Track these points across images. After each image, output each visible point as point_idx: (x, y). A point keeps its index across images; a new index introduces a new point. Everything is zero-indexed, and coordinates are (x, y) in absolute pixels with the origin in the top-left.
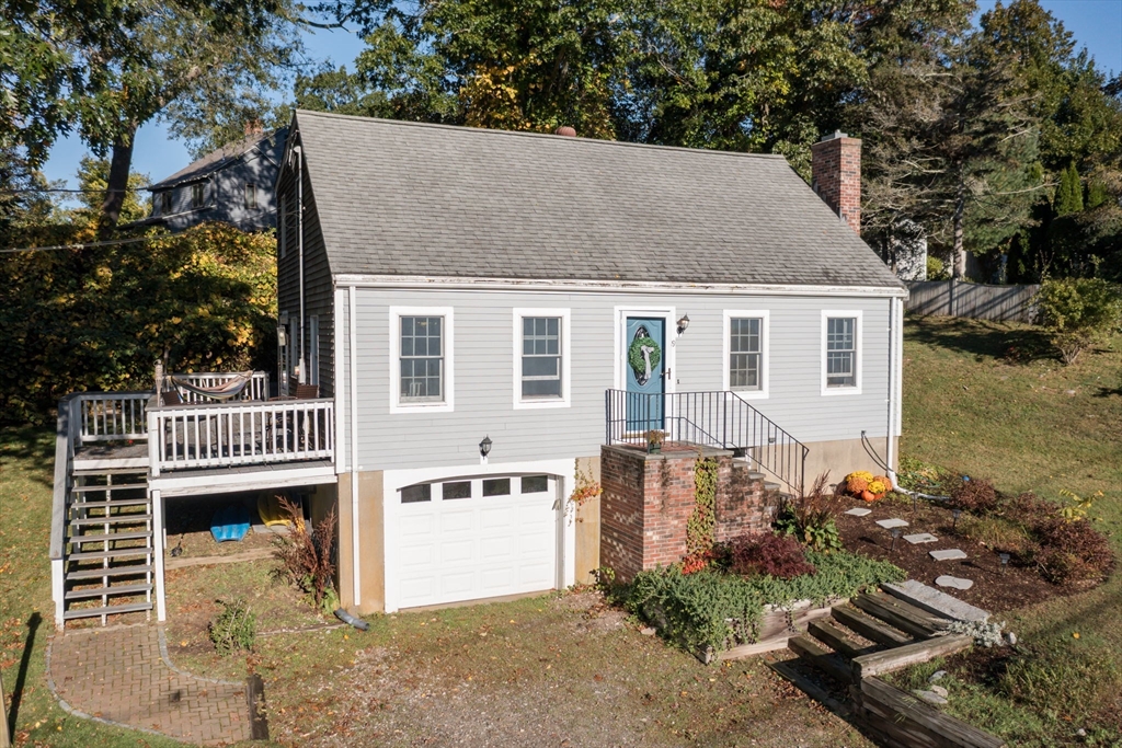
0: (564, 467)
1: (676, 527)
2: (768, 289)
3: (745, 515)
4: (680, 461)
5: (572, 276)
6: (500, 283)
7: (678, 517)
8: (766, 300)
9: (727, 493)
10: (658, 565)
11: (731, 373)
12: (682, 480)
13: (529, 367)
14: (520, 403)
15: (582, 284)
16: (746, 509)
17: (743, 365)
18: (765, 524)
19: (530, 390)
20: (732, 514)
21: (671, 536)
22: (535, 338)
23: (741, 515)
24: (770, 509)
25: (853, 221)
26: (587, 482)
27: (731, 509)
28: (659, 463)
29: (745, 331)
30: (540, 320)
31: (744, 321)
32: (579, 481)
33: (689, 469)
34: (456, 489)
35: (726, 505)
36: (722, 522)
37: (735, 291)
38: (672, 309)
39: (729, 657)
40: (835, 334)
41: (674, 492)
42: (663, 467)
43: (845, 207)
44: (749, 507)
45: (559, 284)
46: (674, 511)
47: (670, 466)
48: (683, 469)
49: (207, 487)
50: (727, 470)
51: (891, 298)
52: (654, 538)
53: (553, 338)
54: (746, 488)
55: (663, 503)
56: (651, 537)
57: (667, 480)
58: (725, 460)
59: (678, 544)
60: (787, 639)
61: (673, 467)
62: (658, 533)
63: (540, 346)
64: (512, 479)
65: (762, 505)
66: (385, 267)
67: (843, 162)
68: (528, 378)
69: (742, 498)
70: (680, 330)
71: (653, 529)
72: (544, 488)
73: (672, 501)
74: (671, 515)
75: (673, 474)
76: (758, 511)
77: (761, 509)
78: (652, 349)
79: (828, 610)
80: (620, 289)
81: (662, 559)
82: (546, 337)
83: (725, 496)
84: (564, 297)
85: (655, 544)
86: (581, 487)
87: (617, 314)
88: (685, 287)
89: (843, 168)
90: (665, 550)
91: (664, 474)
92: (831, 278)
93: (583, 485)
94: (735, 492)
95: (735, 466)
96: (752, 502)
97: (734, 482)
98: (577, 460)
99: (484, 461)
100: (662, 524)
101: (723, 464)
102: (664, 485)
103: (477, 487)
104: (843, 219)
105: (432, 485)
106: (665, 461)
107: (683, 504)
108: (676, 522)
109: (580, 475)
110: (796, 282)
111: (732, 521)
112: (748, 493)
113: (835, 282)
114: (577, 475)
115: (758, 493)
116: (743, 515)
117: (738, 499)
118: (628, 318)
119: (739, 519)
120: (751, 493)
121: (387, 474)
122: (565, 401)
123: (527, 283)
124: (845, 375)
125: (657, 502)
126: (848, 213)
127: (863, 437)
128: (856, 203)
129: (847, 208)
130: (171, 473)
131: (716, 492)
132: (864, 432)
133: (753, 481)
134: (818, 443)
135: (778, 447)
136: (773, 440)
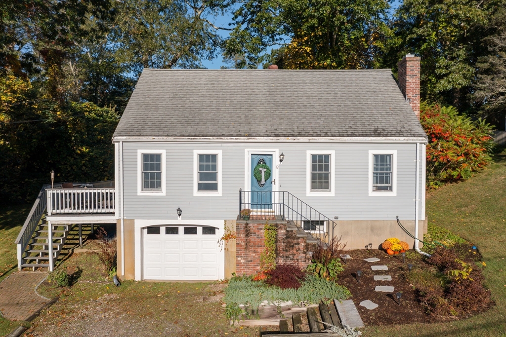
0: (218, 224)
1: (254, 257)
2: (332, 139)
3: (295, 255)
4: (256, 225)
5: (223, 135)
6: (185, 139)
7: (255, 252)
8: (333, 145)
9: (283, 243)
10: (244, 275)
11: (312, 182)
12: (257, 234)
13: (202, 176)
14: (196, 193)
15: (225, 139)
16: (295, 252)
17: (320, 178)
18: (307, 260)
19: (201, 187)
20: (288, 253)
21: (251, 261)
22: (205, 164)
23: (292, 254)
24: (311, 253)
25: (415, 102)
26: (230, 232)
27: (286, 251)
28: (243, 225)
29: (320, 161)
30: (208, 156)
31: (320, 156)
32: (226, 231)
33: (261, 229)
34: (172, 230)
35: (283, 249)
36: (281, 257)
37: (311, 141)
38: (277, 150)
39: (244, 324)
40: (379, 163)
41: (253, 240)
42: (246, 227)
43: (410, 94)
44: (297, 251)
45: (215, 139)
46: (253, 249)
47: (250, 227)
48: (258, 229)
49: (67, 221)
50: (283, 231)
51: (416, 143)
52: (242, 261)
53: (214, 164)
54: (295, 241)
55: (246, 244)
56: (240, 261)
57: (248, 234)
58: (282, 226)
59: (256, 266)
60: (279, 320)
61: (252, 227)
62: (244, 259)
63: (208, 168)
64: (198, 228)
65: (306, 251)
66: (137, 133)
67: (408, 70)
68: (200, 182)
69: (293, 246)
70: (281, 161)
71: (241, 257)
72: (214, 233)
73: (251, 244)
74: (251, 251)
75: (252, 231)
76: (303, 253)
77: (305, 253)
78: (265, 170)
79: (305, 309)
80: (246, 141)
81: (246, 272)
82: (211, 164)
83: (283, 244)
84: (219, 145)
85: (242, 264)
86: (227, 234)
87: (246, 153)
88: (282, 139)
89: (408, 73)
90: (247, 268)
91: (246, 231)
92: (377, 133)
93: (229, 233)
94: (288, 243)
95: (288, 229)
96: (299, 249)
97: (288, 237)
98: (225, 221)
99: (180, 218)
100: (246, 255)
101: (281, 228)
102: (247, 236)
103: (181, 230)
104: (408, 101)
105: (161, 227)
106: (247, 224)
107: (258, 246)
108: (254, 255)
109: (227, 228)
110: (352, 135)
111: (287, 257)
112: (296, 244)
113: (379, 135)
114: (225, 227)
115: (303, 244)
116: (293, 255)
117: (290, 246)
118: (252, 154)
119: (291, 256)
120: (298, 244)
121: (136, 221)
122: (219, 193)
123: (198, 139)
124: (387, 185)
125: (243, 244)
126: (412, 97)
127: (398, 220)
128: (417, 92)
129: (411, 95)
130: (53, 215)
131: (276, 242)
132: (397, 217)
133: (299, 238)
134: (367, 221)
135: (341, 221)
136: (336, 218)
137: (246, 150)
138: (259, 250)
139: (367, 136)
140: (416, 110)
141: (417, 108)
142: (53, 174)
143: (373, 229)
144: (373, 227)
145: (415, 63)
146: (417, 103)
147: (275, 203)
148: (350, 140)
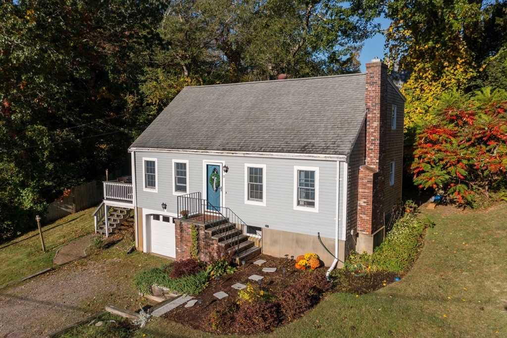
1: (186, 249)
2: (262, 155)
3: (211, 253)
4: (186, 224)
6: (166, 150)
7: (186, 245)
8: (264, 159)
9: (203, 241)
11: (250, 192)
12: (187, 231)
14: (175, 193)
15: (189, 151)
17: (257, 189)
19: (176, 188)
20: (206, 251)
21: (184, 252)
22: (180, 170)
27: (205, 248)
29: (256, 173)
30: (181, 164)
31: (255, 169)
33: (189, 228)
34: (166, 219)
35: (203, 246)
36: (202, 252)
38: (224, 162)
40: (303, 179)
41: (185, 236)
44: (212, 250)
45: (182, 151)
46: (185, 243)
48: (187, 227)
51: (336, 162)
53: (185, 170)
54: (211, 242)
55: (181, 238)
56: (178, 250)
59: (187, 256)
61: (184, 226)
62: (180, 249)
63: (181, 173)
67: (368, 77)
68: (177, 184)
69: (209, 246)
70: (227, 171)
71: (179, 247)
73: (184, 239)
78: (216, 178)
81: (182, 259)
82: (183, 170)
83: (203, 243)
84: (187, 156)
85: (179, 253)
87: (203, 163)
91: (180, 227)
94: (206, 242)
95: (206, 231)
97: (206, 238)
99: (166, 211)
100: (181, 246)
101: (201, 229)
102: (181, 231)
104: (367, 111)
105: (160, 216)
106: (181, 223)
107: (188, 241)
108: (186, 247)
111: (206, 254)
112: (211, 244)
118: (207, 165)
119: (209, 254)
120: (213, 244)
123: (173, 151)
124: (310, 201)
125: (179, 237)
126: (371, 107)
127: (319, 236)
128: (376, 101)
129: (370, 105)
130: (107, 199)
131: (198, 239)
132: (319, 233)
133: (213, 239)
134: (293, 233)
135: (271, 230)
136: (267, 226)
137: (204, 161)
138: (189, 244)
139: (293, 152)
140: (375, 121)
141: (377, 118)
142: (107, 171)
143: (297, 241)
144: (298, 240)
145: (376, 69)
146: (377, 113)
147: (222, 207)
148: (281, 155)
